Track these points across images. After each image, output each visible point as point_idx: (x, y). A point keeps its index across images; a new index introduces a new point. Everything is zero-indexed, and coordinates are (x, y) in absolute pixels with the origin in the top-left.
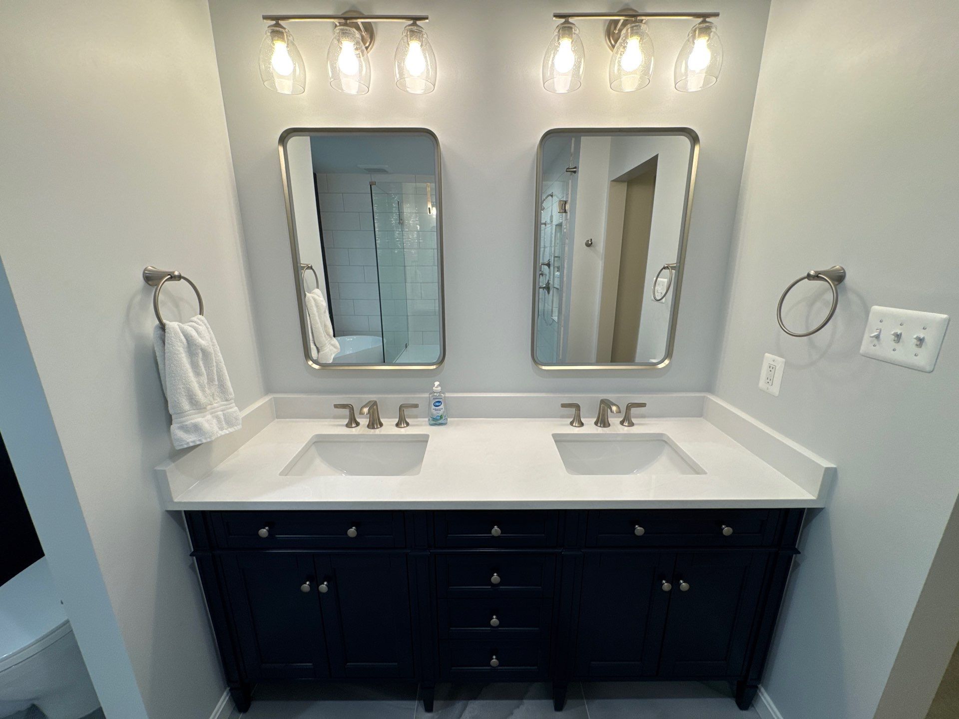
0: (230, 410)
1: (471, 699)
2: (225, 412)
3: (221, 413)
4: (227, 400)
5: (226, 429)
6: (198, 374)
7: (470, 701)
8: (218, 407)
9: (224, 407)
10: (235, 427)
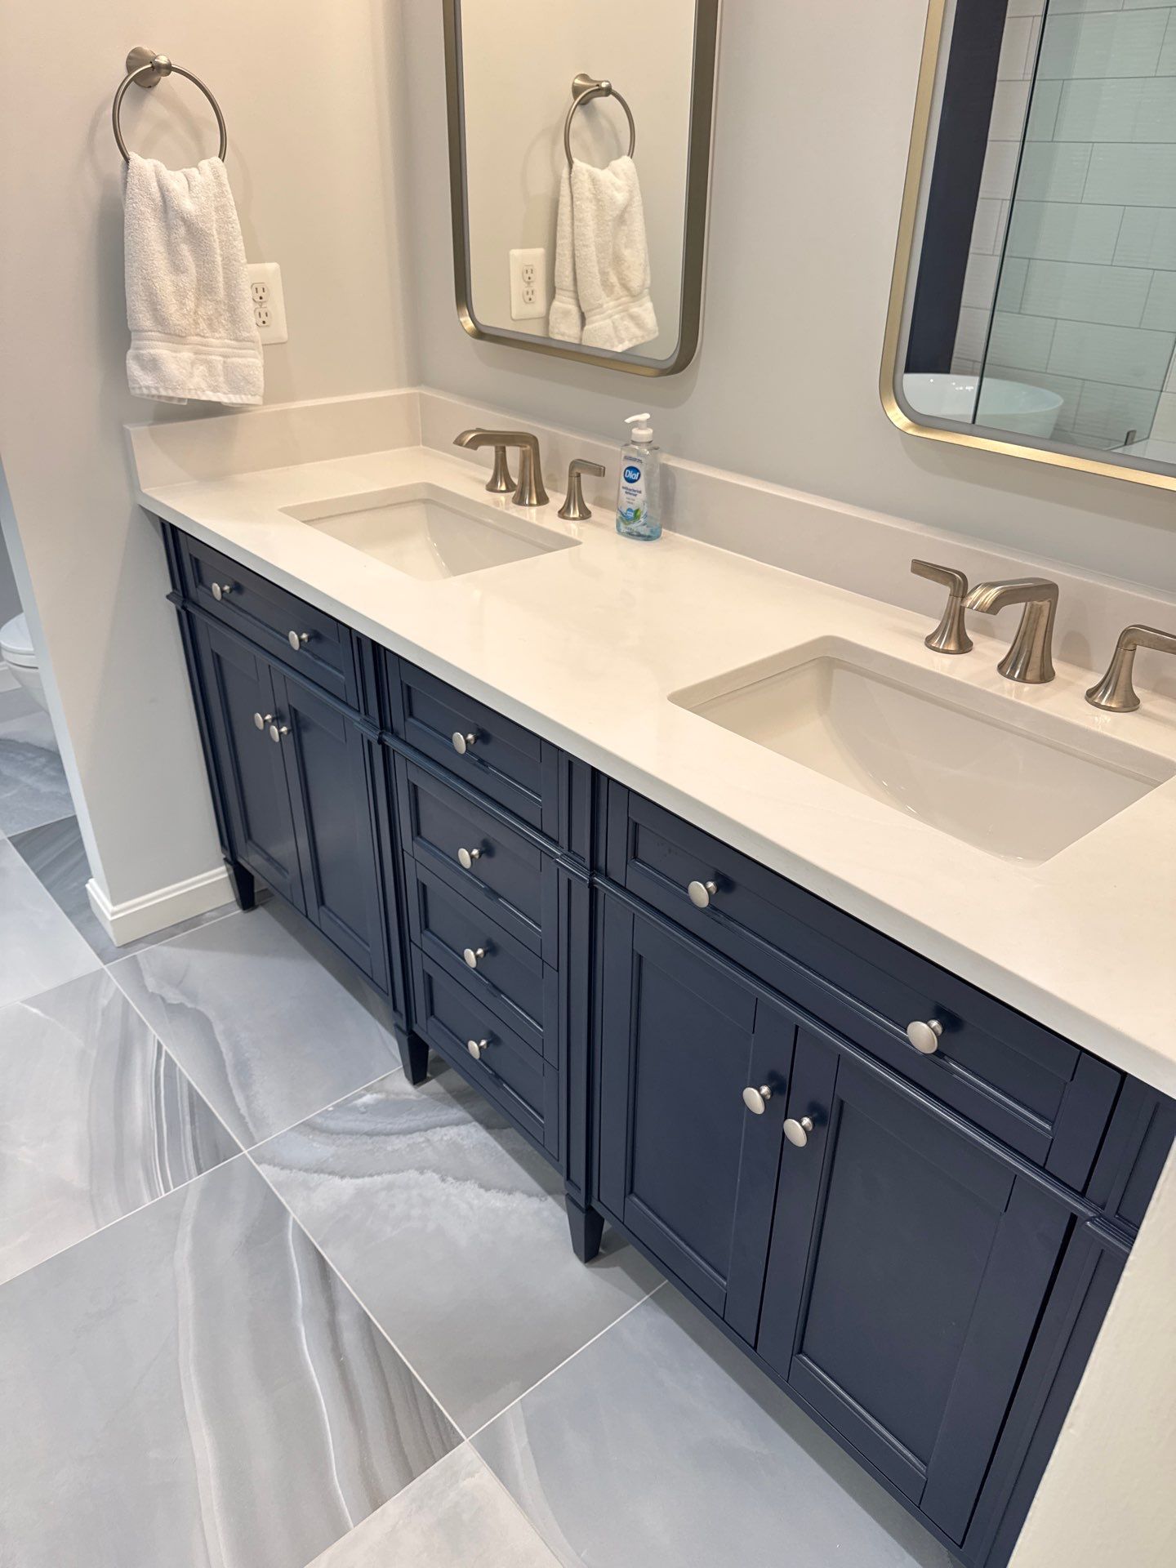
0: (240, 360)
1: (481, 1122)
2: (229, 360)
3: (220, 358)
4: (236, 339)
5: (225, 393)
6: (177, 268)
7: (477, 1124)
8: (217, 347)
9: (230, 350)
10: (243, 396)
